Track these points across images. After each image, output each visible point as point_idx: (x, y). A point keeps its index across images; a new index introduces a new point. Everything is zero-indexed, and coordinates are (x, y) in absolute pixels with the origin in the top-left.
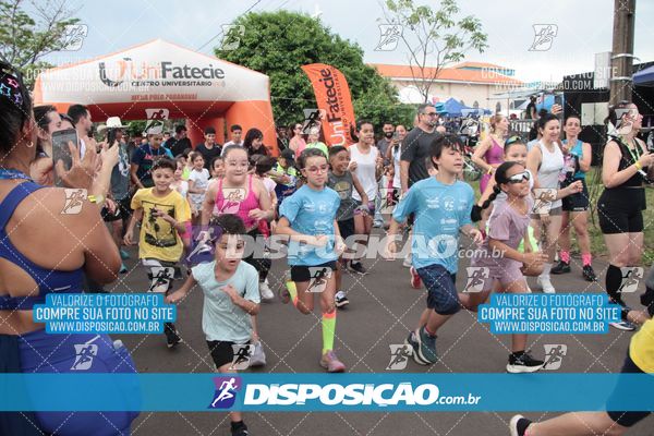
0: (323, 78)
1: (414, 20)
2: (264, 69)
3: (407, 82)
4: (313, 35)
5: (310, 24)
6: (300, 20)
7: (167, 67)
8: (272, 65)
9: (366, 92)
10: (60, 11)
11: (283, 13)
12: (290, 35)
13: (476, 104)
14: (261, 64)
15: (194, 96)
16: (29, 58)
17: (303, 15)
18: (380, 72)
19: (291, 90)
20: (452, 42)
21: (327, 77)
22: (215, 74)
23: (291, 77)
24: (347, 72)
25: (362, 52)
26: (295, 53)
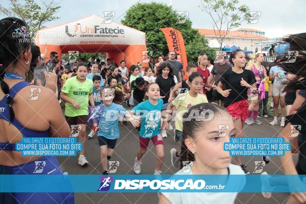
0: (171, 34)
1: (216, 7)
2: (144, 30)
3: (213, 37)
4: (168, 14)
5: (167, 9)
6: (162, 7)
7: (97, 28)
8: (148, 28)
9: (192, 41)
10: (52, 3)
11: (154, 4)
12: (157, 14)
13: (246, 48)
14: (143, 27)
15: (110, 42)
16: (37, 24)
17: (163, 5)
18: (199, 32)
19: (157, 40)
20: (235, 17)
21: (173, 34)
22: (120, 31)
23: (157, 34)
24: (184, 32)
25: (191, 23)
26: (159, 22)
